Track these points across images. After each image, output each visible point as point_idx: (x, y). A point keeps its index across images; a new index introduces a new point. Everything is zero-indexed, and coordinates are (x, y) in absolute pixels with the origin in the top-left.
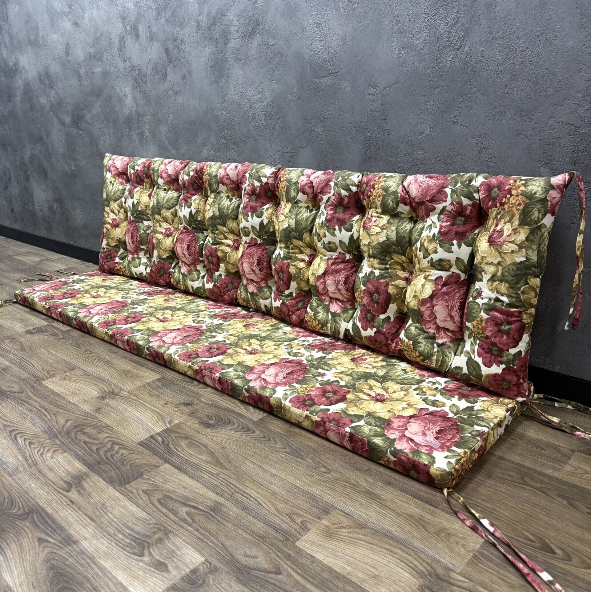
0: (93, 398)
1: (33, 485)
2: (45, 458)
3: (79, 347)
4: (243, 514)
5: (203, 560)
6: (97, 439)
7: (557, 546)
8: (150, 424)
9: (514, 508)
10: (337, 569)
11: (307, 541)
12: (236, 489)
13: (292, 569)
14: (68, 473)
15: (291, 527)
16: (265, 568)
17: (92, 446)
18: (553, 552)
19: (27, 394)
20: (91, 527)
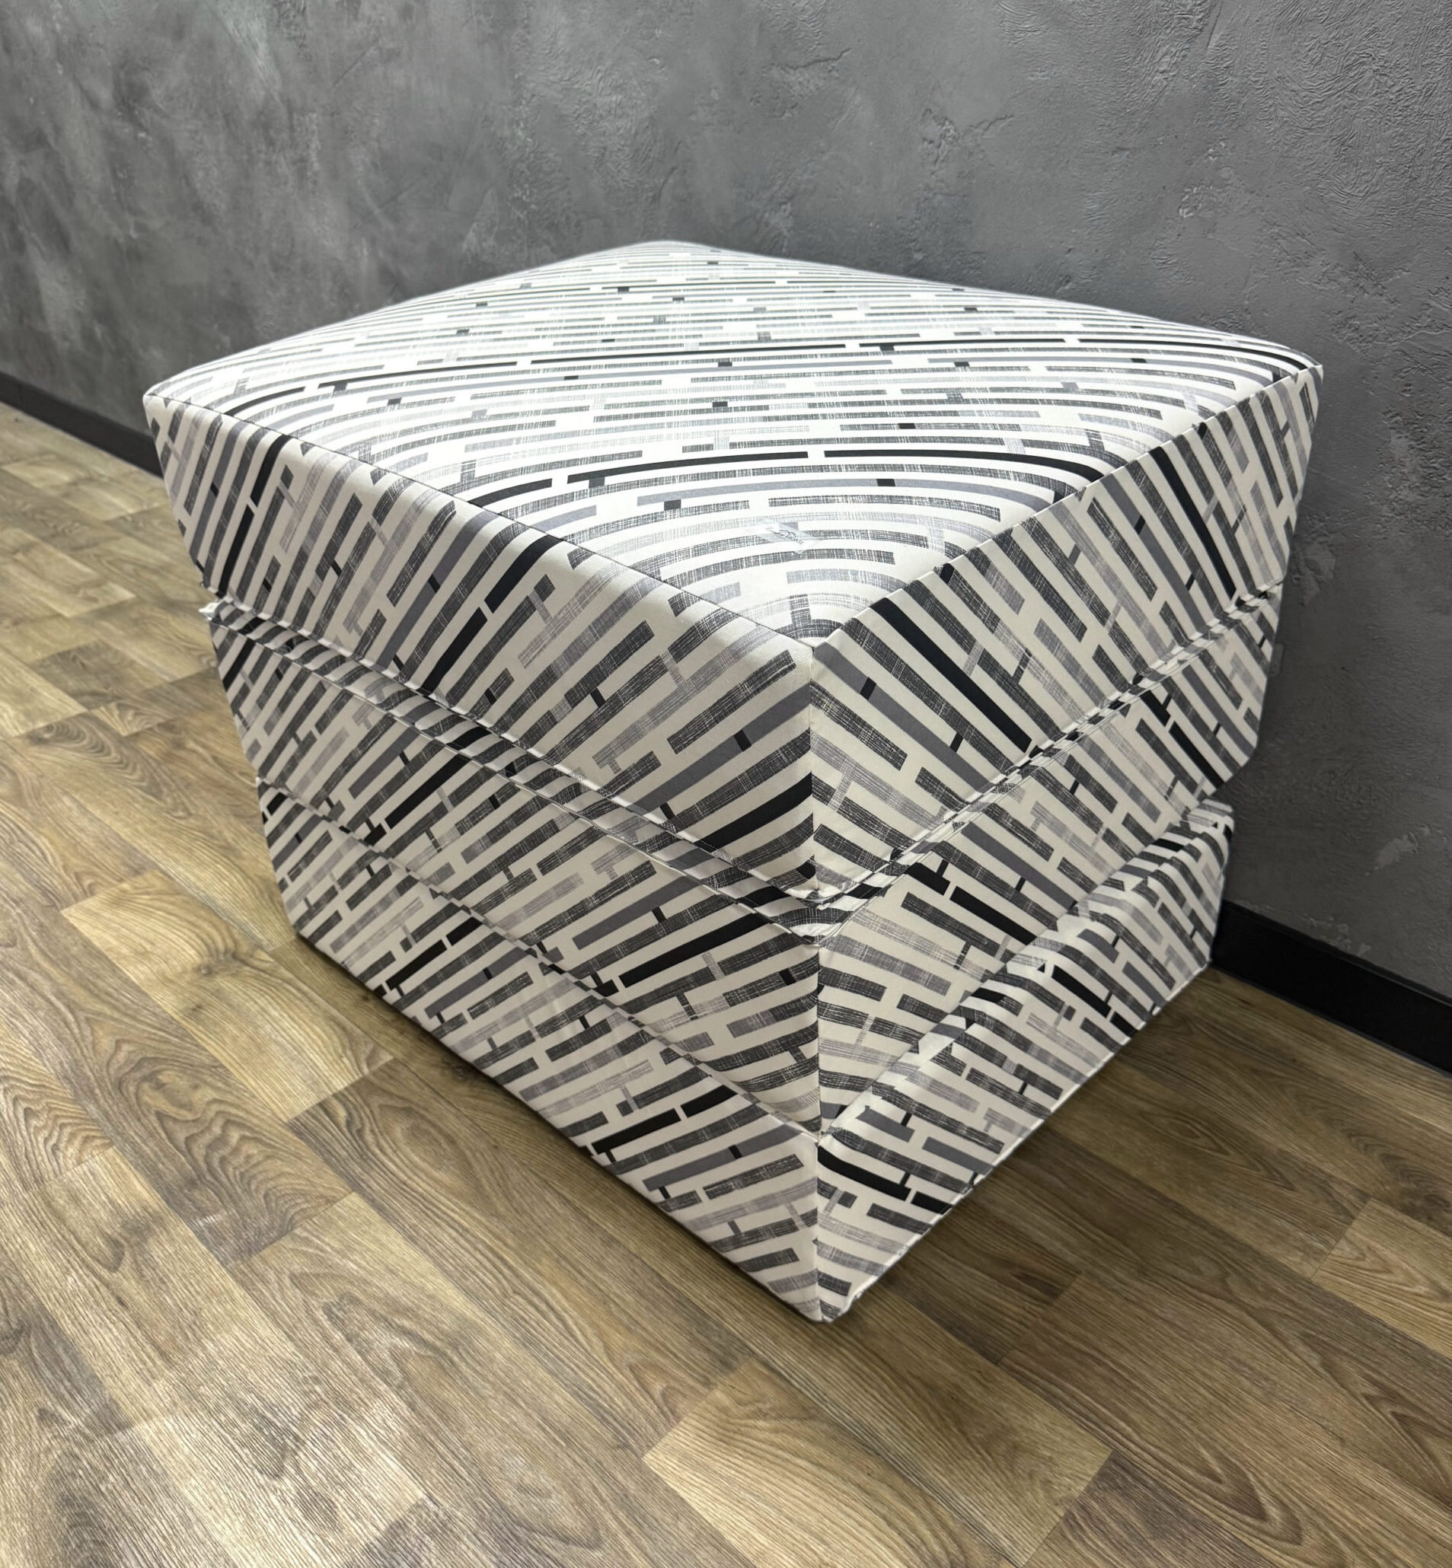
0: (185, 972)
1: (31, 1246)
2: (61, 1160)
3: (158, 795)
4: (525, 1358)
5: (421, 1494)
6: (189, 1107)
7: (1275, 1497)
8: (320, 1063)
9: (1186, 1372)
10: (733, 1541)
11: (672, 1451)
12: (516, 1282)
13: (628, 1534)
14: (117, 1210)
15: (638, 1406)
16: (566, 1529)
17: (177, 1127)
18: (1261, 1515)
19: (25, 949)
20: (162, 1381)
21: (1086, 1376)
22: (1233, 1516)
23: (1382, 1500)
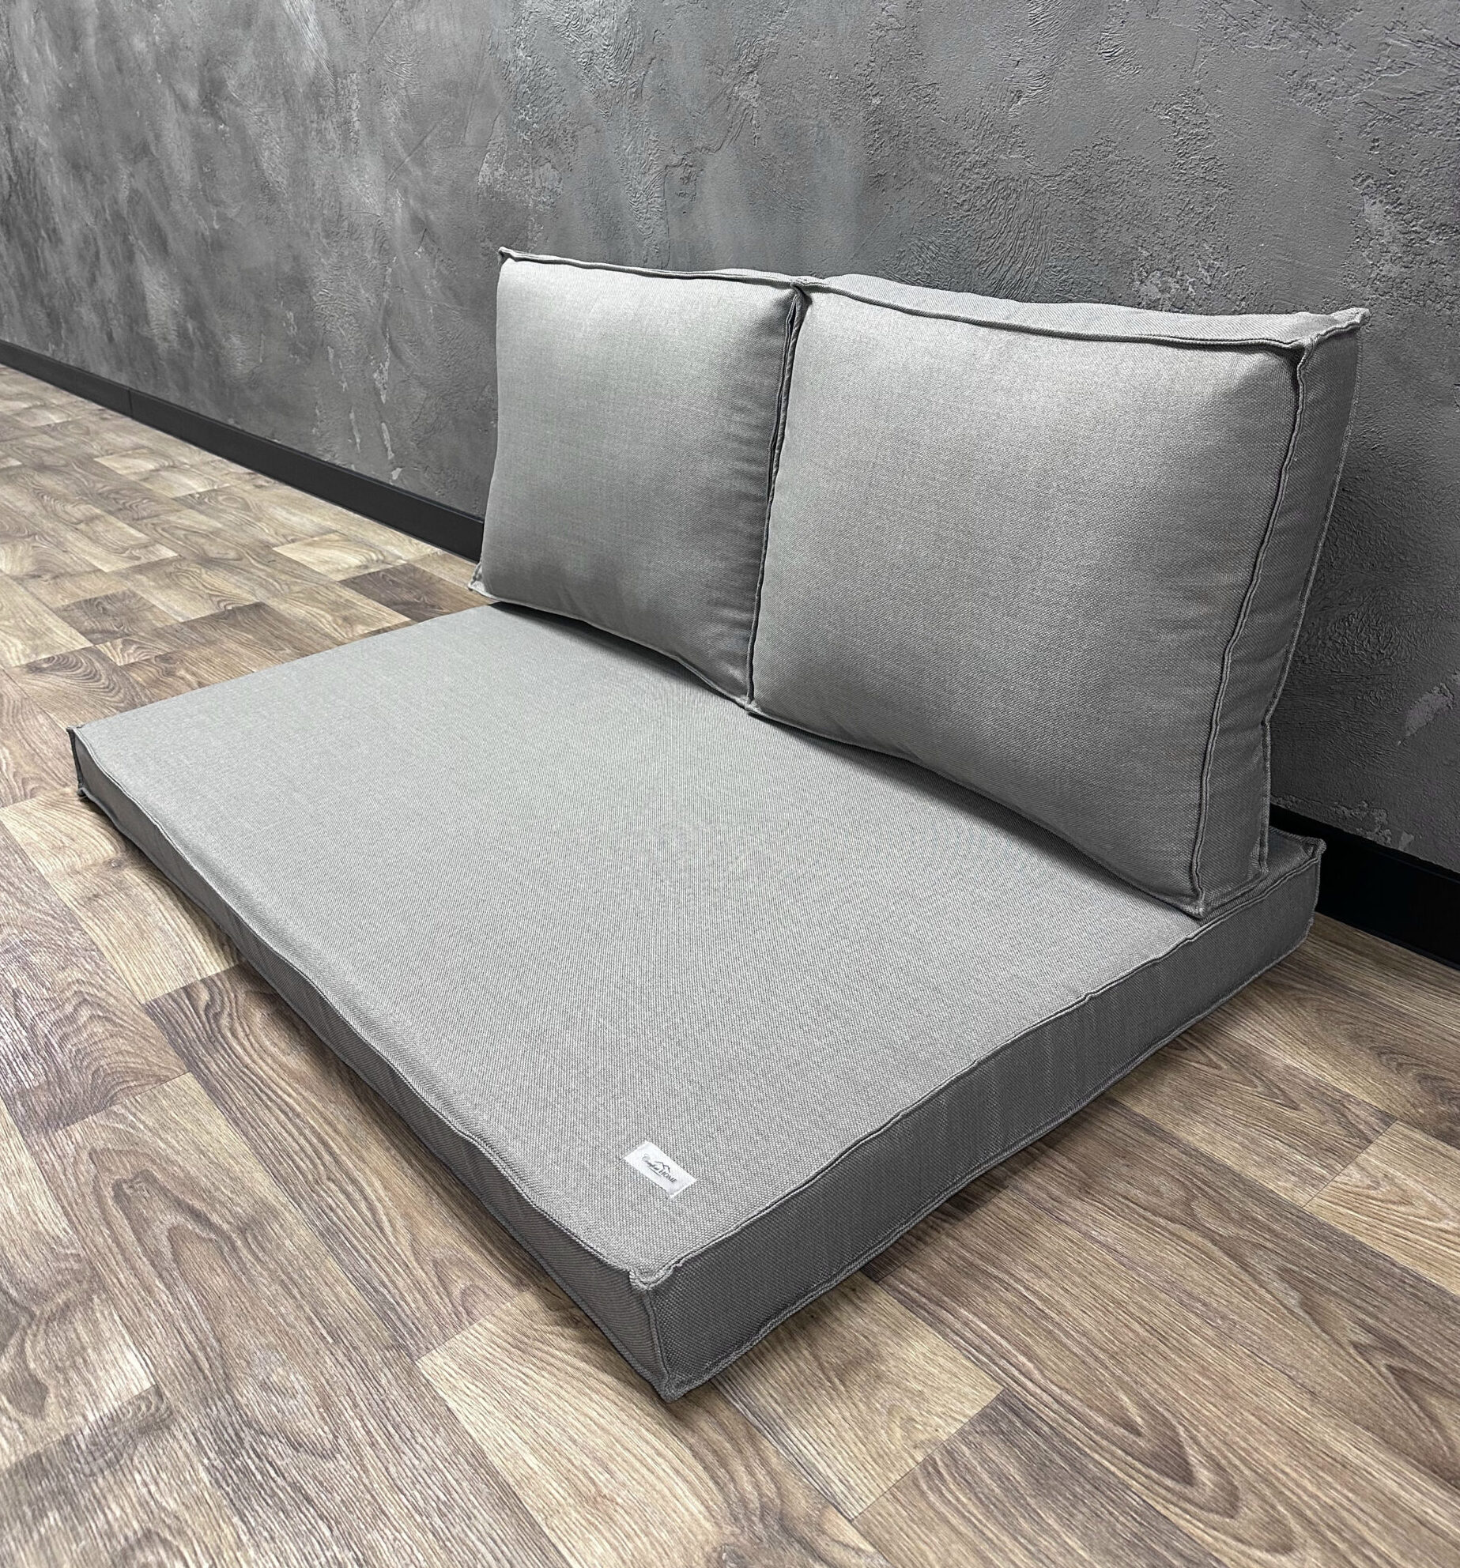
0: (94, 865)
4: (318, 1247)
5: (147, 1385)
6: (50, 986)
7: (1210, 1457)
9: (1118, 1303)
10: (497, 1462)
11: (454, 1356)
12: (333, 1168)
15: (429, 1304)
18: (1186, 1476)
21: (987, 1302)
22: (1146, 1477)
23: (1356, 1470)
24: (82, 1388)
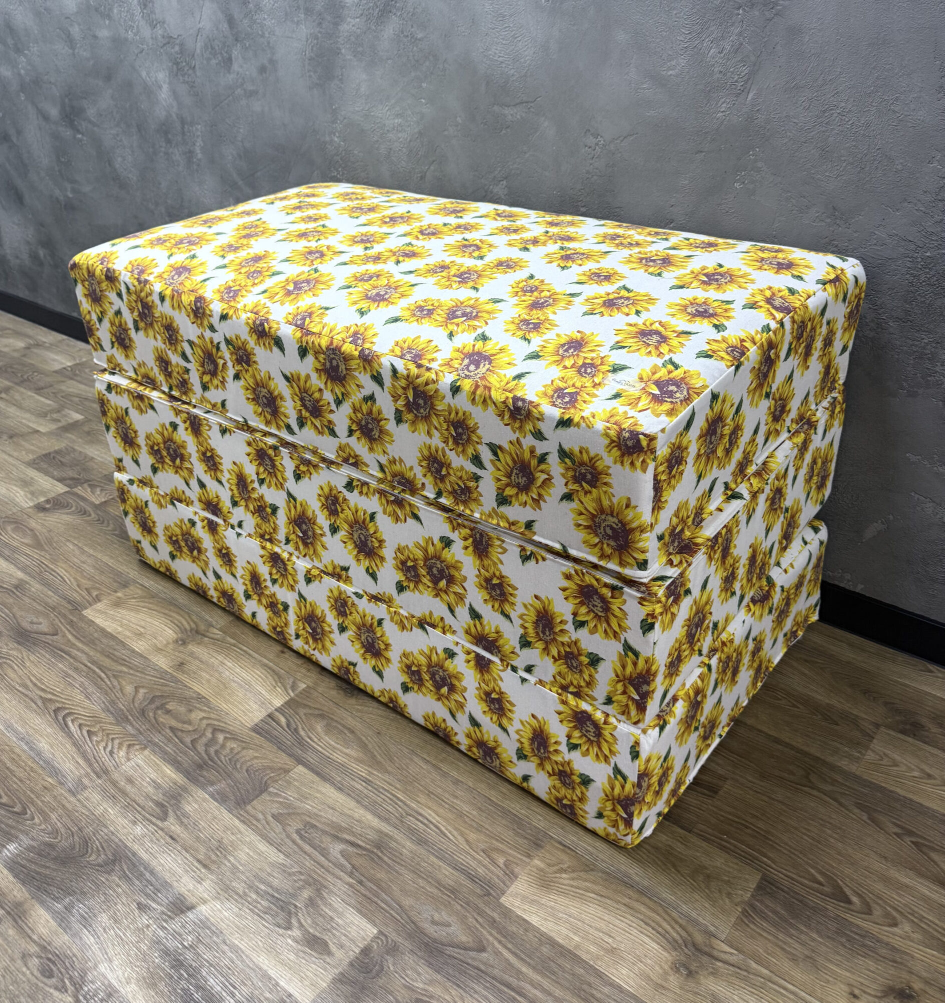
0: (168, 643)
1: (110, 810)
2: (117, 759)
4: (421, 850)
5: (375, 932)
6: (189, 723)
7: (854, 891)
8: (263, 692)
9: (796, 828)
10: (561, 941)
11: (516, 895)
12: (406, 808)
13: (500, 942)
14: (157, 786)
15: (492, 872)
16: (463, 943)
17: (184, 735)
18: (848, 901)
19: (64, 636)
20: (208, 882)
21: (740, 835)
23: (912, 888)
24: (343, 938)
